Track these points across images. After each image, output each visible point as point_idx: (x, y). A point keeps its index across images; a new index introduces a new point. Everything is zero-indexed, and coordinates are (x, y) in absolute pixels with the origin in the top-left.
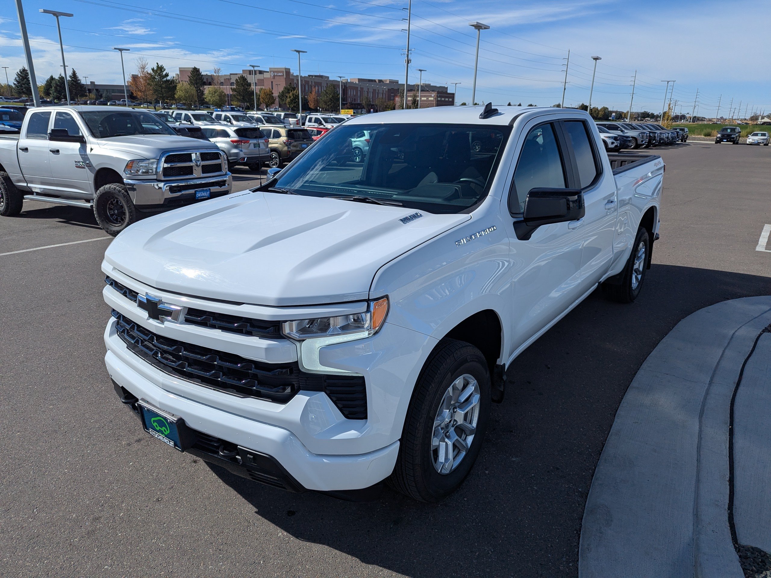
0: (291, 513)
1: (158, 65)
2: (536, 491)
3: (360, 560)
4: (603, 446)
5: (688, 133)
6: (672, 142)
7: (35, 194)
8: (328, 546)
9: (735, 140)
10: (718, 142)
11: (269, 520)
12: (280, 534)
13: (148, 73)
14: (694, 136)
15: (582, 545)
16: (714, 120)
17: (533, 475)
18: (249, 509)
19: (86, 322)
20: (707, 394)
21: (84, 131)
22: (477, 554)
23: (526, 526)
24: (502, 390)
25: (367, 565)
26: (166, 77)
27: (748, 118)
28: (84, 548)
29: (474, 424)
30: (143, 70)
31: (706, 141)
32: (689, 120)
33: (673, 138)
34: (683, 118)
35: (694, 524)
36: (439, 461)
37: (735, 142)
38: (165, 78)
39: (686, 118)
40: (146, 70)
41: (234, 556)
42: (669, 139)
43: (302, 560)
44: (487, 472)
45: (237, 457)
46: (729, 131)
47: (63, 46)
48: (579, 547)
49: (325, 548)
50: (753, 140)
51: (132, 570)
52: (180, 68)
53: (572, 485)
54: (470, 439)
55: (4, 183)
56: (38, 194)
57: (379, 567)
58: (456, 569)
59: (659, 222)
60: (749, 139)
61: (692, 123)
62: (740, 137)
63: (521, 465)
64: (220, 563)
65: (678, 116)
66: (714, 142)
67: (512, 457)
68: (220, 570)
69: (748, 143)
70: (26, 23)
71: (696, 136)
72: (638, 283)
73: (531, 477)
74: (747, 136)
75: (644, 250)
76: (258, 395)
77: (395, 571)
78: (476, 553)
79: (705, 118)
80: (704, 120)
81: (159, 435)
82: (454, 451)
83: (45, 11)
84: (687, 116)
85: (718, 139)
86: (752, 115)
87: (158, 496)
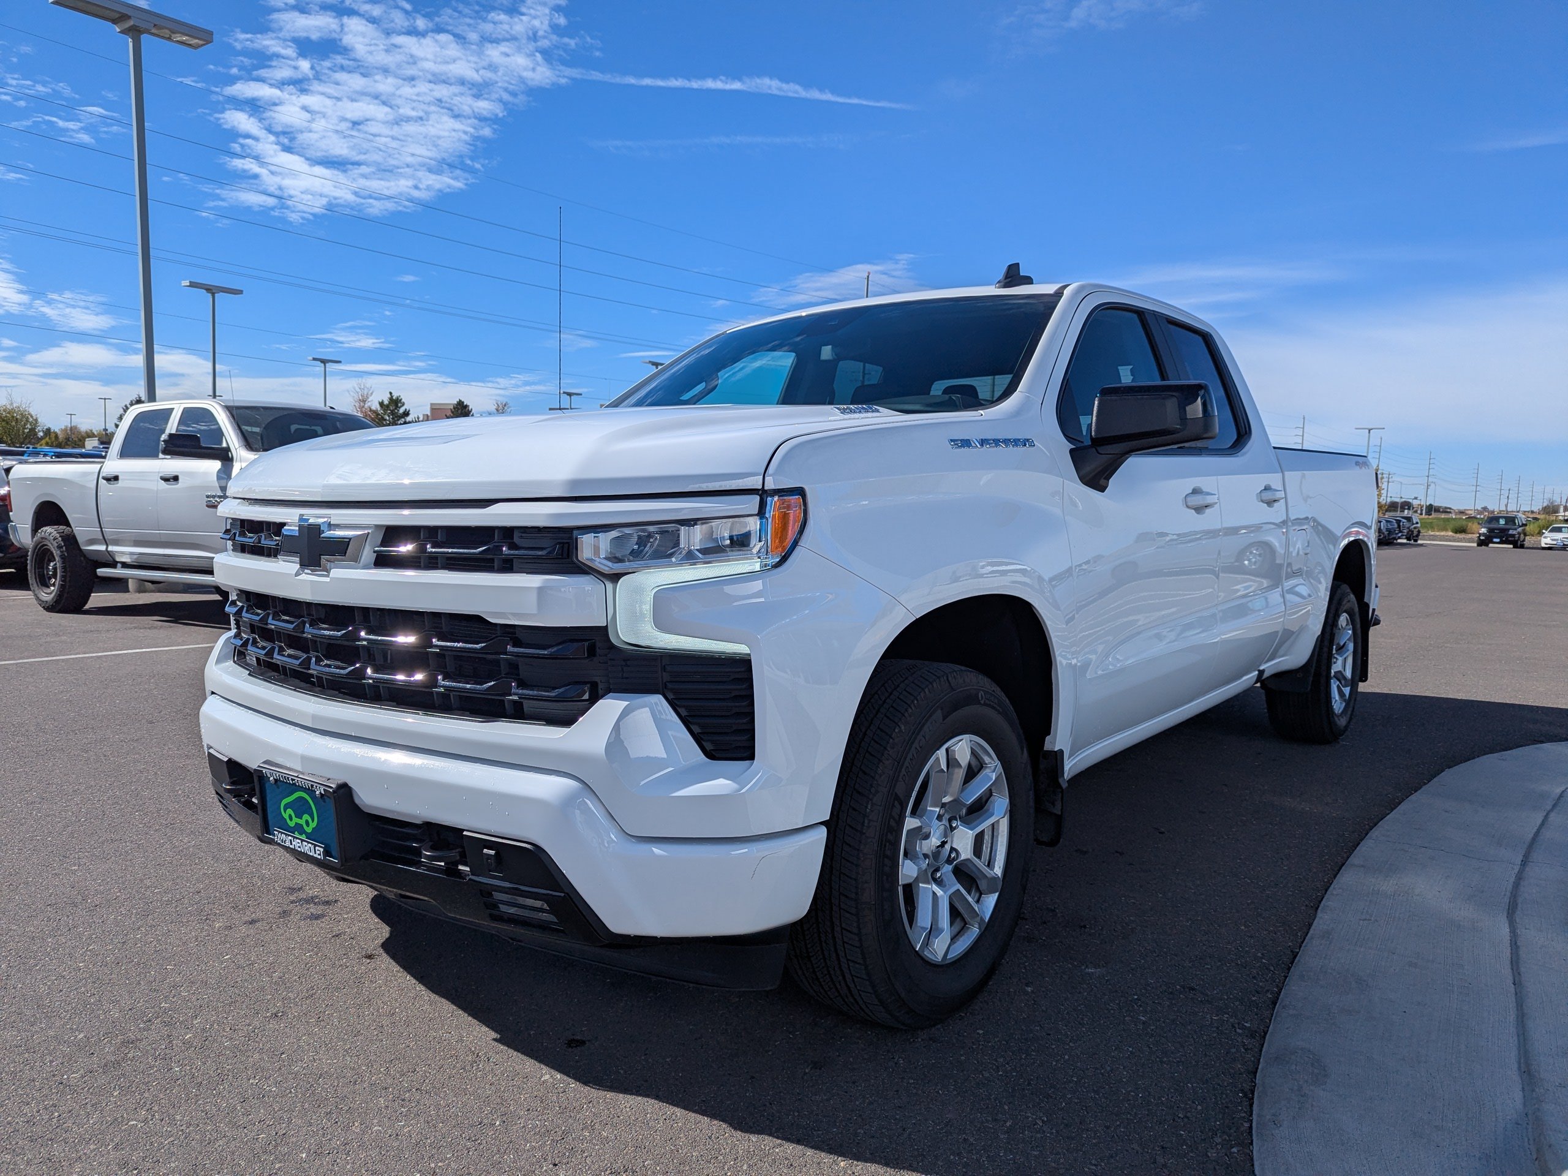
0: (574, 1043)
1: (392, 397)
2: (1144, 1023)
3: (731, 1125)
4: (1295, 957)
5: (1419, 525)
6: (1389, 539)
7: (119, 565)
8: (656, 1099)
9: (1517, 539)
10: (1483, 542)
11: (523, 1053)
12: (547, 1077)
13: (371, 410)
14: (1432, 533)
15: (1259, 1116)
16: (1470, 512)
17: (1136, 997)
18: (482, 1035)
19: (178, 750)
20: (1520, 879)
21: (231, 438)
22: (1008, 1124)
23: (1124, 1080)
24: (1060, 813)
25: (747, 1135)
26: (404, 418)
27: (1535, 509)
28: (89, 1089)
29: (998, 870)
30: (362, 404)
31: (1458, 542)
32: (1419, 512)
33: (1390, 531)
34: (1406, 507)
35: (1523, 1088)
36: (919, 925)
37: (1518, 544)
38: (403, 420)
39: (1413, 508)
40: (369, 404)
41: (434, 1110)
42: (1383, 534)
43: (592, 1122)
44: (1029, 989)
45: (461, 867)
46: (1502, 522)
47: (217, 366)
48: (1252, 1121)
49: (650, 1106)
50: (1553, 540)
51: (191, 1128)
52: (431, 404)
53: (1226, 1016)
54: (991, 901)
55: (62, 547)
56: (125, 565)
57: (775, 1140)
58: (959, 1148)
59: (1377, 587)
60: (1545, 537)
61: (1427, 516)
62: (1525, 535)
63: (1107, 981)
64: (401, 1122)
65: (1396, 503)
66: (1475, 545)
67: (1087, 967)
68: (397, 1135)
69: (1543, 545)
70: (154, 314)
71: (1437, 533)
72: (1344, 704)
73: (1131, 1001)
74: (1540, 534)
75: (1350, 632)
76: (518, 713)
77: (812, 1147)
78: (1005, 1122)
79: (1450, 508)
80: (1450, 512)
81: (294, 837)
82: (952, 924)
83: (193, 285)
84: (1415, 503)
85: (1482, 538)
86: (1545, 505)
87: (277, 1009)
